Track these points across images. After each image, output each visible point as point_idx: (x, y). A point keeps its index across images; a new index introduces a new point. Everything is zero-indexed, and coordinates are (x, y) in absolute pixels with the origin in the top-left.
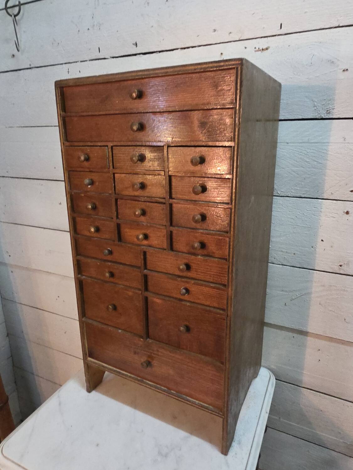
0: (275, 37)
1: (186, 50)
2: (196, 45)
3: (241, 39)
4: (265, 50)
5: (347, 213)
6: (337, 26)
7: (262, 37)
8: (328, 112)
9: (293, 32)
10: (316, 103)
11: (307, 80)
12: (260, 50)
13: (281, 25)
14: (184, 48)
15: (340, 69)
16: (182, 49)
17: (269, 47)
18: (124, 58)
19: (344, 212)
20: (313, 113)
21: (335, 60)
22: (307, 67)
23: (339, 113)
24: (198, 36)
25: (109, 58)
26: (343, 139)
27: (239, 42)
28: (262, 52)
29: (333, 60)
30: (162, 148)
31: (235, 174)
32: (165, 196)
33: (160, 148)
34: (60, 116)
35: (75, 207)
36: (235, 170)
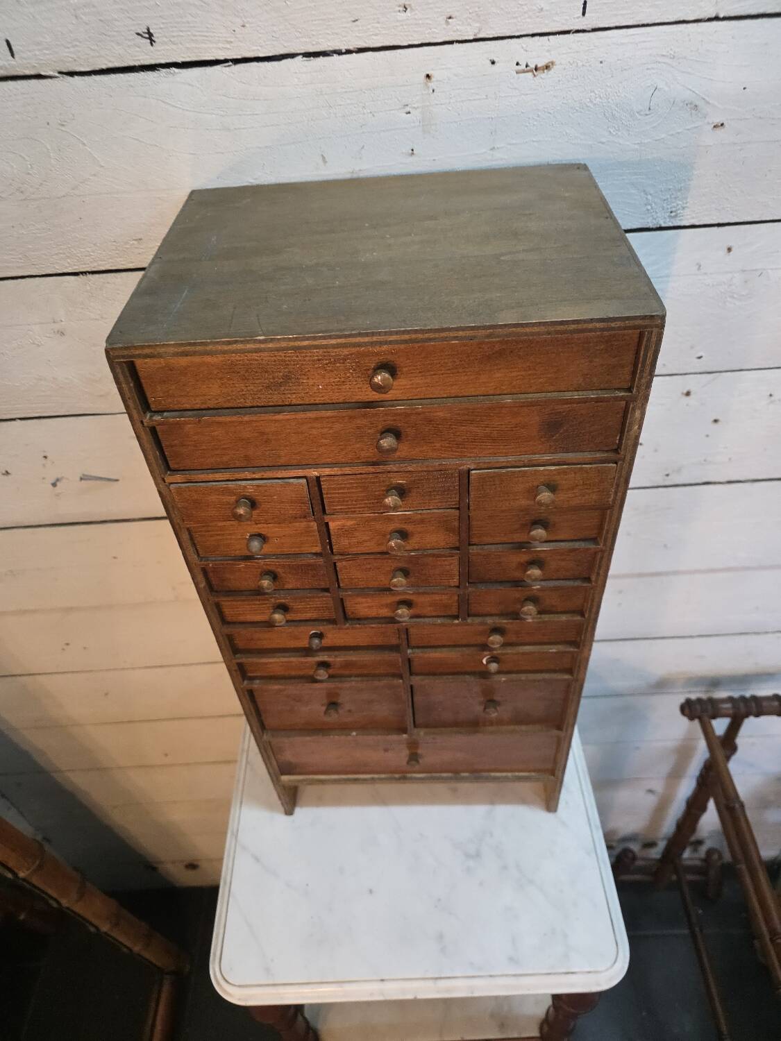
0: (567, 36)
1: (321, 59)
2: (352, 47)
4: (543, 70)
5: (688, 394)
6: (713, 16)
7: (533, 35)
8: (673, 214)
9: (612, 25)
10: (649, 197)
11: (636, 147)
12: (531, 71)
13: (585, 4)
14: (316, 55)
15: (708, 123)
17: (553, 63)
18: (113, 76)
19: (683, 394)
20: (643, 218)
21: (700, 103)
22: (639, 117)
23: (694, 215)
24: (354, 21)
25: (57, 75)
26: (697, 267)
27: (474, 43)
28: (535, 76)
29: (697, 104)
30: (453, 471)
31: (618, 502)
32: (456, 545)
33: (449, 472)
34: (143, 426)
35: (215, 582)
36: (619, 497)
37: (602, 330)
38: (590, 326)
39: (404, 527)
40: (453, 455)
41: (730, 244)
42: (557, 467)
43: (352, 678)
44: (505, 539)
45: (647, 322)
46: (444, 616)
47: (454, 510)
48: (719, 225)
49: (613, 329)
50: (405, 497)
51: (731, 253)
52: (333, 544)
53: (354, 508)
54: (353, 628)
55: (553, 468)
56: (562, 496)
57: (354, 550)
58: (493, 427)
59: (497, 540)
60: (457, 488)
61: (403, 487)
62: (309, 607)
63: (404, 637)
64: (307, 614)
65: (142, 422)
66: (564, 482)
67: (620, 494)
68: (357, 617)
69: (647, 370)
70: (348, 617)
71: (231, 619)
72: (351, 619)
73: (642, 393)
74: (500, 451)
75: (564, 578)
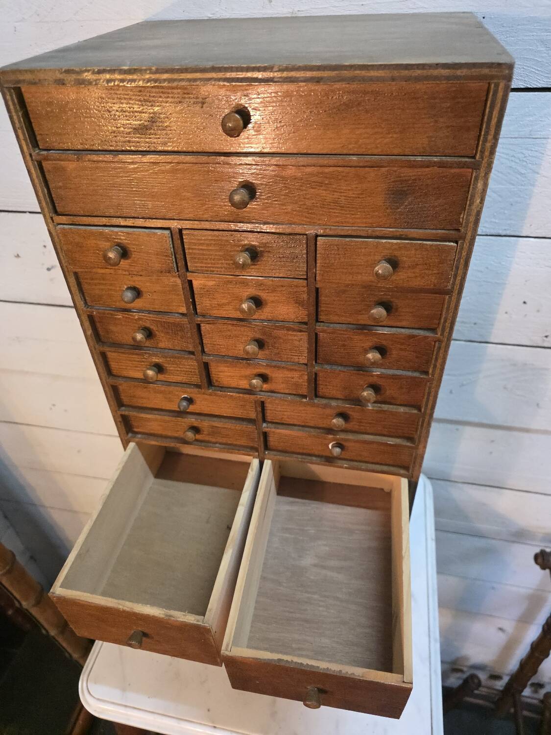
30: (301, 236)
31: (457, 287)
32: (306, 320)
33: (298, 237)
34: (32, 160)
35: (101, 333)
36: (458, 282)
37: (447, 78)
38: (435, 72)
39: (259, 294)
40: (303, 221)
42: (398, 241)
43: (217, 445)
44: (349, 320)
45: (494, 72)
46: (295, 395)
47: (301, 281)
49: (458, 78)
50: (258, 261)
52: (197, 303)
53: (213, 267)
54: (216, 395)
55: (395, 241)
56: (402, 277)
57: (215, 313)
58: (341, 192)
59: (343, 320)
60: (305, 256)
61: (256, 249)
62: (179, 369)
63: (259, 409)
64: (179, 377)
65: (31, 155)
66: (405, 259)
67: (459, 278)
68: (221, 386)
69: (492, 132)
70: (212, 383)
71: (116, 373)
72: (215, 386)
73: (485, 160)
74: (347, 220)
75: (404, 369)
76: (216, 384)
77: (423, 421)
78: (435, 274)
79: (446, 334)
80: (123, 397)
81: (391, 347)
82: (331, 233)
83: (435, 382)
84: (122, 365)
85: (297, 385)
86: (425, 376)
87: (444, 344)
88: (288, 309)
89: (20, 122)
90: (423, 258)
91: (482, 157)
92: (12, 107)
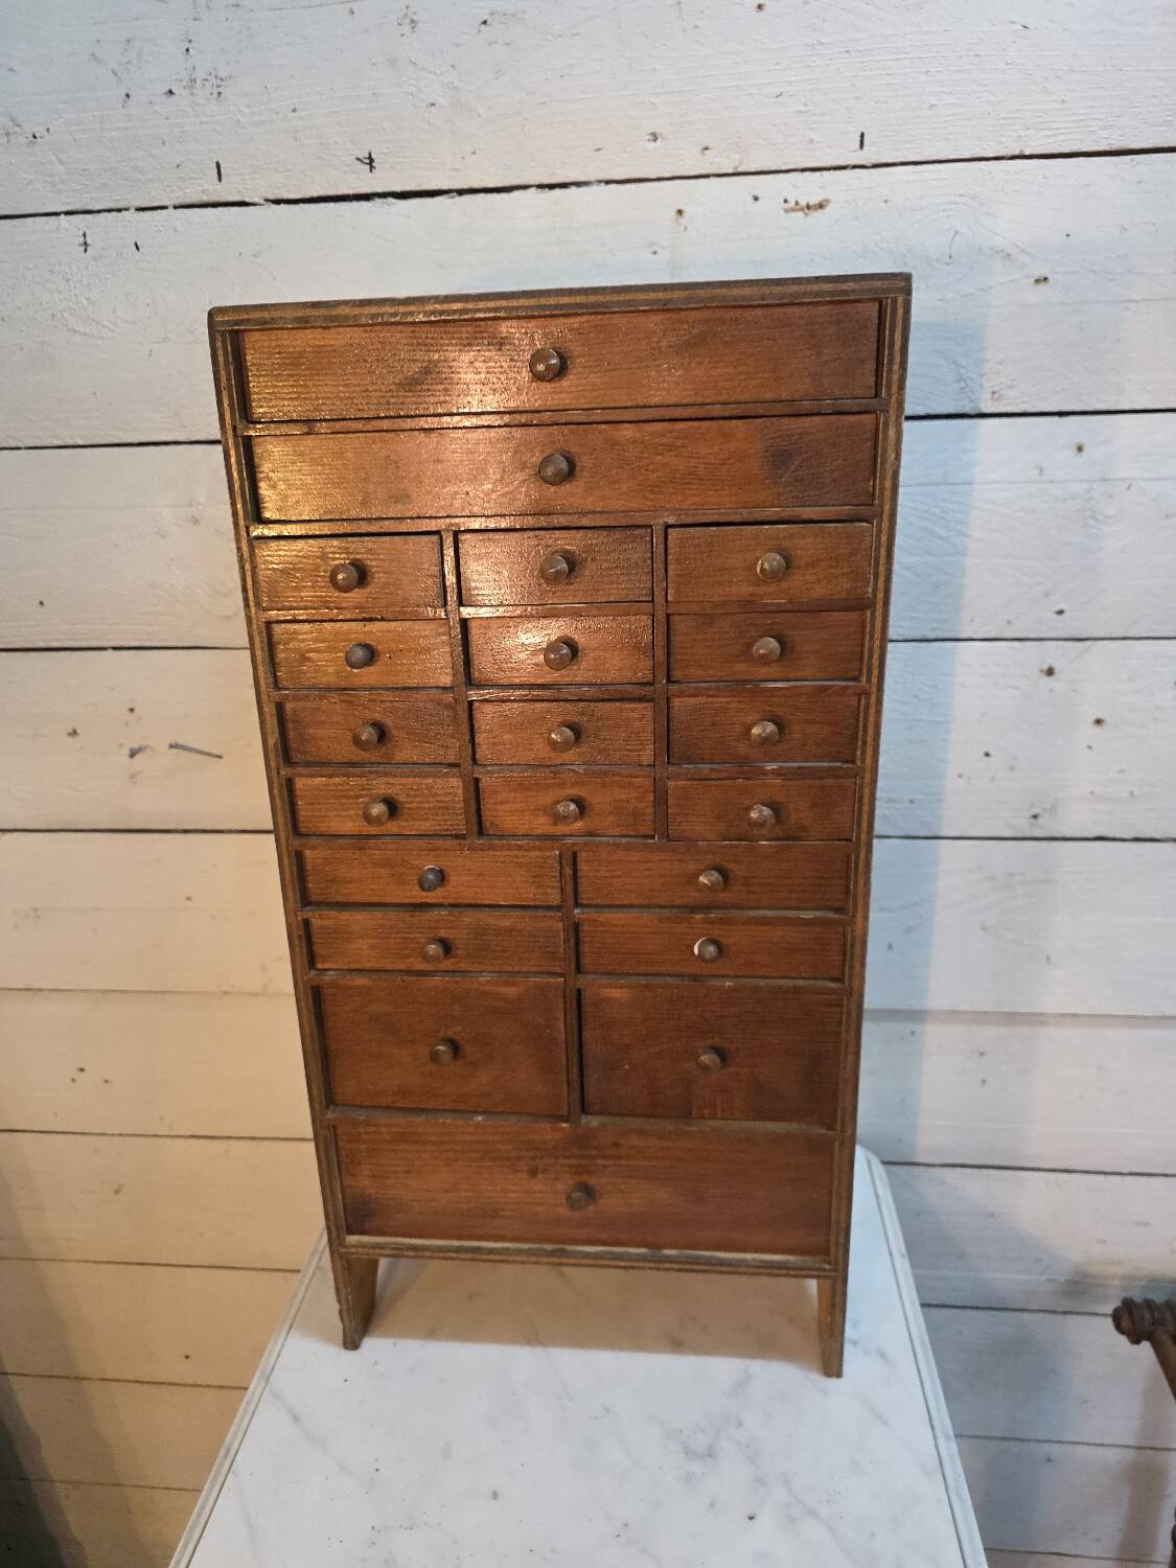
0: (843, 172)
1: (557, 192)
2: (592, 178)
3: (740, 169)
4: (817, 209)
5: (1050, 672)
6: (1017, 153)
7: (804, 170)
8: (996, 395)
10: (963, 371)
12: (802, 209)
13: (862, 135)
14: (552, 187)
15: (1027, 277)
16: (541, 186)
17: (827, 201)
18: (322, 205)
19: (1041, 671)
20: (956, 400)
21: (1012, 251)
22: (939, 267)
23: (1026, 399)
24: (599, 150)
25: (262, 202)
26: (1037, 472)
27: (734, 178)
28: (806, 214)
29: (1010, 251)
30: (643, 531)
31: (880, 595)
32: (649, 678)
33: (638, 532)
34: (235, 435)
35: (293, 744)
36: (881, 585)
40: (645, 504)
41: (1081, 440)
42: (788, 527)
44: (721, 674)
45: (888, 283)
46: (632, 836)
47: (645, 605)
48: (1061, 414)
51: (1084, 453)
55: (783, 526)
60: (649, 562)
61: (574, 556)
62: (427, 805)
63: (568, 871)
64: (423, 823)
65: (234, 428)
66: (799, 552)
67: (882, 579)
68: (498, 833)
69: (897, 360)
70: (484, 830)
71: (307, 827)
72: (488, 835)
73: (894, 399)
74: (708, 500)
75: (815, 758)
76: (491, 832)
77: (857, 857)
78: (846, 573)
79: (874, 680)
80: (310, 885)
81: (790, 717)
82: (689, 520)
83: (868, 776)
84: (320, 809)
85: (636, 815)
86: (850, 766)
87: (873, 698)
88: (621, 660)
89: (229, 380)
90: (825, 549)
91: (889, 395)
92: (221, 359)
